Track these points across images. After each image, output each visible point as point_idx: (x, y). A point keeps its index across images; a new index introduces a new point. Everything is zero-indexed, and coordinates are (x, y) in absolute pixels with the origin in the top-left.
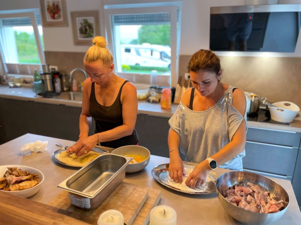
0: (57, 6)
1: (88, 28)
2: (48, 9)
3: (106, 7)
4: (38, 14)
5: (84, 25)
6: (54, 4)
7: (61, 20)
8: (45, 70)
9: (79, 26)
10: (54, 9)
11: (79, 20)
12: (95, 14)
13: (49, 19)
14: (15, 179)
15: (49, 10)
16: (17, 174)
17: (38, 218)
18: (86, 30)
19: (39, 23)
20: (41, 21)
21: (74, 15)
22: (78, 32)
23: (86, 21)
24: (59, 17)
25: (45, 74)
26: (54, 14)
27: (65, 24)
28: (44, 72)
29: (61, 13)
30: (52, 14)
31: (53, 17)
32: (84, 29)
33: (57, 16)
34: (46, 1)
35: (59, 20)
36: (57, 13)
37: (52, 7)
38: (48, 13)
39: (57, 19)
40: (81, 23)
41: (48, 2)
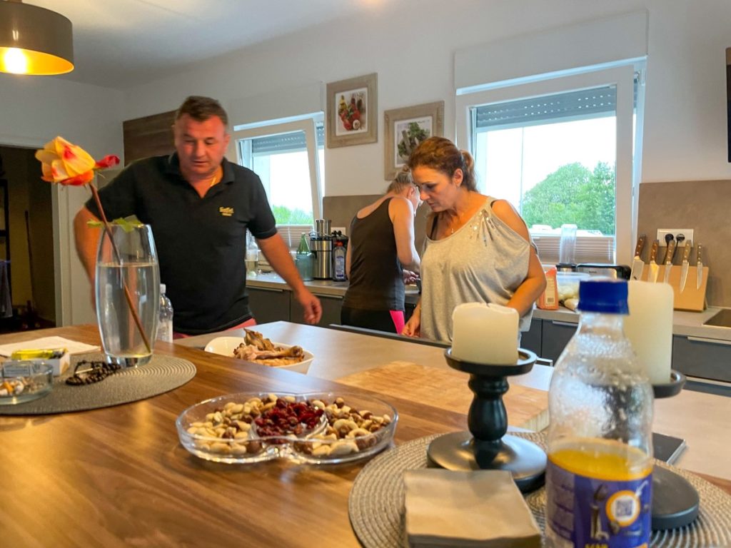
0: (360, 102)
2: (341, 111)
3: (459, 92)
5: (408, 136)
6: (353, 100)
7: (364, 130)
8: (322, 231)
9: (398, 139)
10: (352, 110)
11: (401, 127)
12: (436, 110)
13: (341, 131)
15: (343, 114)
16: (262, 347)
18: (413, 145)
20: (325, 140)
21: (391, 117)
22: (397, 151)
23: (414, 127)
24: (361, 125)
25: (320, 239)
26: (351, 120)
27: (372, 137)
28: (318, 235)
31: (349, 127)
32: (408, 143)
33: (356, 124)
34: (338, 96)
35: (359, 131)
36: (358, 119)
37: (349, 107)
38: (340, 118)
39: (357, 129)
40: (404, 132)
41: (343, 98)
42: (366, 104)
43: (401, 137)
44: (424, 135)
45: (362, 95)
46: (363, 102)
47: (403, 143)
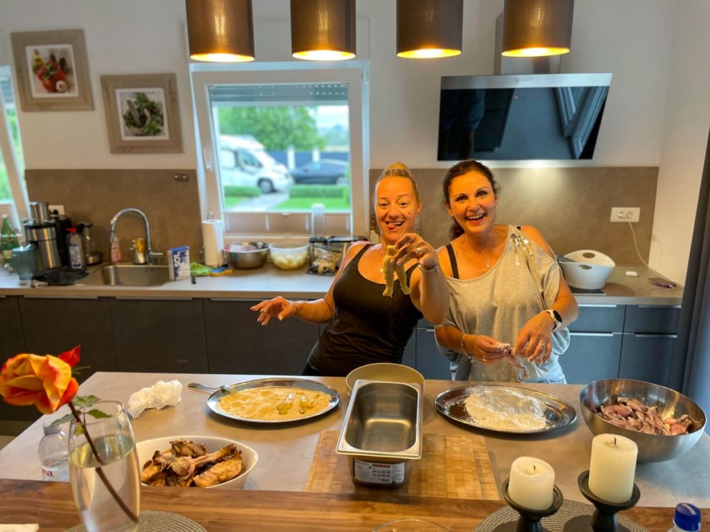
0: (63, 62)
1: (147, 113)
2: (36, 69)
3: (194, 67)
5: (136, 107)
6: (53, 58)
7: (75, 93)
8: (39, 217)
9: (122, 109)
10: (52, 69)
11: (124, 99)
12: (167, 82)
13: (38, 91)
15: (40, 72)
18: (143, 118)
21: (110, 83)
22: (122, 122)
23: (142, 98)
24: (69, 87)
25: (38, 227)
26: (54, 80)
27: (85, 102)
28: (35, 222)
29: (74, 78)
30: (47, 81)
31: (51, 89)
32: (136, 115)
33: (61, 86)
34: (30, 51)
35: (67, 95)
36: (63, 79)
37: (48, 64)
38: (37, 77)
39: (63, 92)
40: (129, 102)
41: (37, 52)
42: (72, 62)
43: (127, 108)
44: (155, 108)
45: (65, 52)
46: (67, 59)
47: (130, 114)
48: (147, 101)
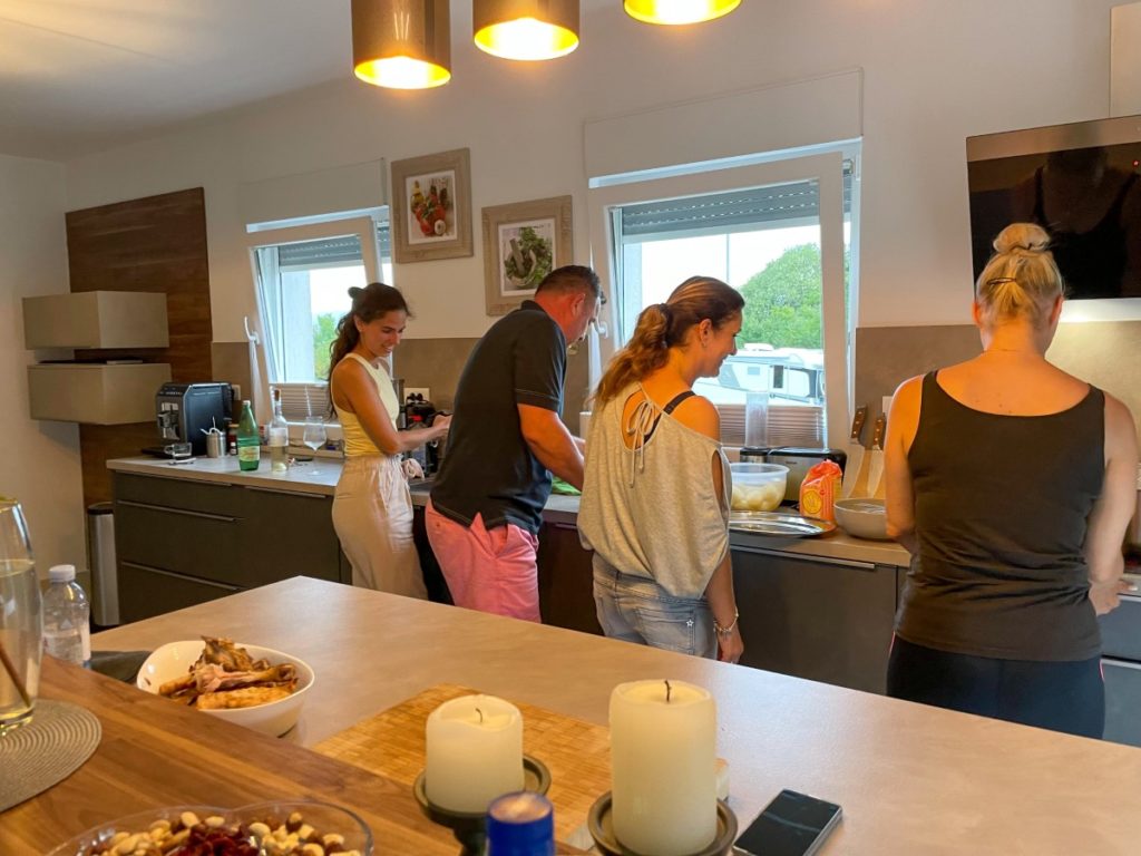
0: (444, 193)
1: (532, 255)
2: (415, 206)
3: (594, 183)
4: (386, 224)
5: (520, 248)
6: (433, 189)
7: (453, 236)
9: (505, 252)
10: (431, 205)
11: (508, 233)
12: (560, 210)
13: (416, 237)
14: (220, 678)
15: (419, 210)
16: (231, 664)
17: (260, 780)
18: (528, 263)
19: (384, 254)
20: (392, 248)
21: (493, 217)
22: (503, 270)
23: (528, 235)
24: (447, 228)
26: (432, 220)
27: (464, 248)
29: (454, 216)
30: (425, 222)
31: (429, 231)
32: (520, 260)
33: (439, 227)
35: (445, 238)
36: (443, 219)
37: (428, 198)
39: (441, 235)
40: (513, 242)
41: (417, 184)
42: (453, 195)
43: (509, 250)
44: (543, 248)
45: (447, 181)
46: (448, 192)
47: (513, 259)
48: (533, 239)
